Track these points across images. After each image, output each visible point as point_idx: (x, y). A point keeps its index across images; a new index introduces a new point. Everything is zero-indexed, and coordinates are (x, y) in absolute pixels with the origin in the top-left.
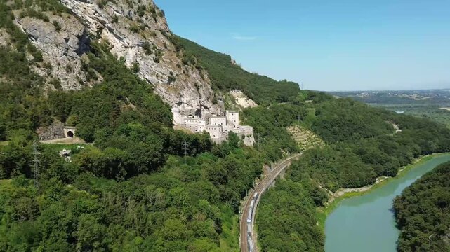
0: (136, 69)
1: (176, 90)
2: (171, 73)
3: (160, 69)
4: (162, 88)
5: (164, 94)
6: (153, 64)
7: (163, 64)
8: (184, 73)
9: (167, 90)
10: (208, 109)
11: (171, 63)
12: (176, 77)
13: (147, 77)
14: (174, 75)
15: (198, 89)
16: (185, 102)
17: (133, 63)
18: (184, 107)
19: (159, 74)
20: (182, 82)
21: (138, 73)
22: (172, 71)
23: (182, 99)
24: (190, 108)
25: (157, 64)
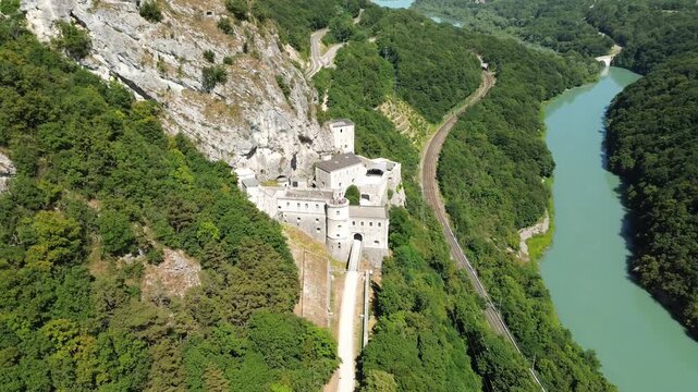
0: (78, 45)
1: (235, 112)
2: (209, 56)
3: (168, 44)
4: (188, 110)
5: (198, 128)
6: (141, 28)
7: (175, 22)
8: (245, 49)
9: (207, 114)
10: (310, 141)
11: (198, 18)
12: (228, 69)
13: (124, 70)
14: (219, 60)
15: (287, 94)
16: (264, 142)
17: (58, 23)
18: (262, 160)
19: (168, 59)
20: (250, 82)
21: (88, 61)
22: (210, 47)
23: (256, 135)
24: (277, 156)
25: (152, 27)
